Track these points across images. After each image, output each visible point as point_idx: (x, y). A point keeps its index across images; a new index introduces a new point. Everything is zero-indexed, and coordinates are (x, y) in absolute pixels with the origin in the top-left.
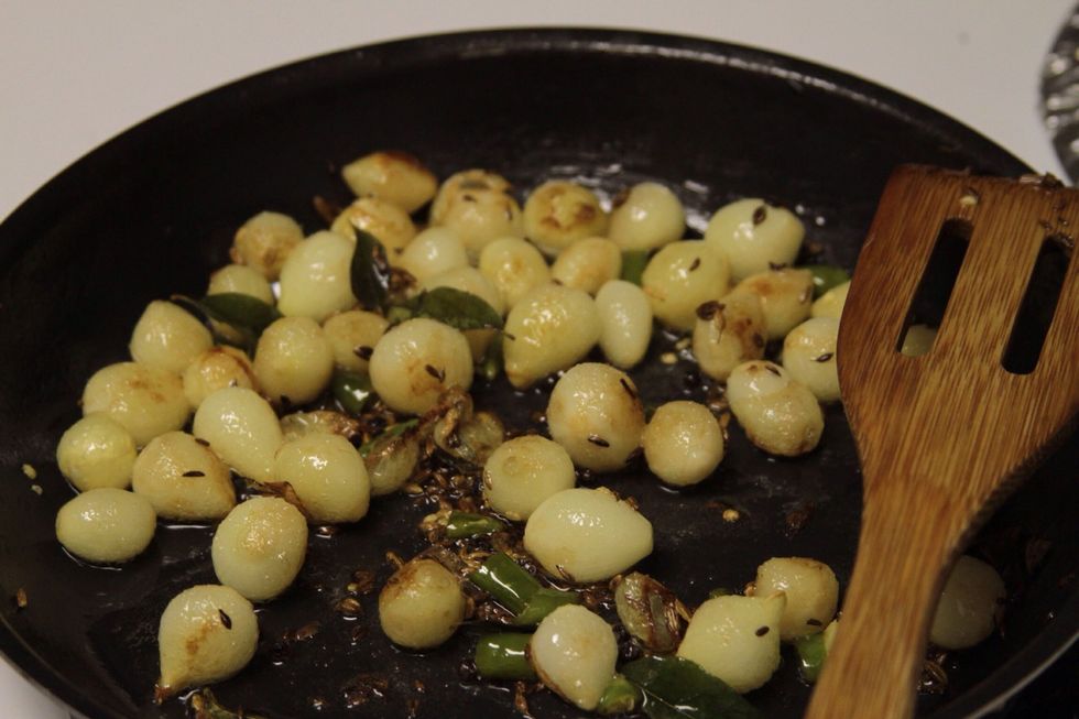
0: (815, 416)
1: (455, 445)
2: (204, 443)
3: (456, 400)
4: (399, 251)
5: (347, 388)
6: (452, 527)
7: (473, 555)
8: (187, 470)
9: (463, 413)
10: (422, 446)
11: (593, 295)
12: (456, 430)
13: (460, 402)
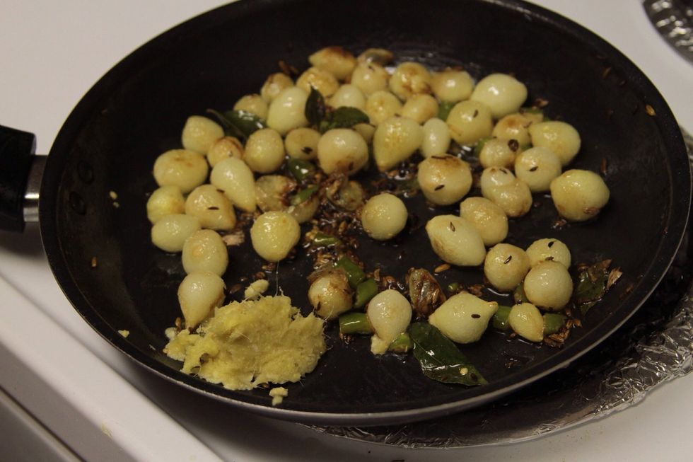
0: (528, 197)
1: (337, 199)
2: (221, 192)
3: (339, 176)
4: (330, 97)
5: (297, 167)
6: (316, 240)
7: (324, 256)
8: (210, 206)
9: (343, 182)
10: (321, 200)
11: (422, 124)
12: (338, 192)
13: (341, 177)
